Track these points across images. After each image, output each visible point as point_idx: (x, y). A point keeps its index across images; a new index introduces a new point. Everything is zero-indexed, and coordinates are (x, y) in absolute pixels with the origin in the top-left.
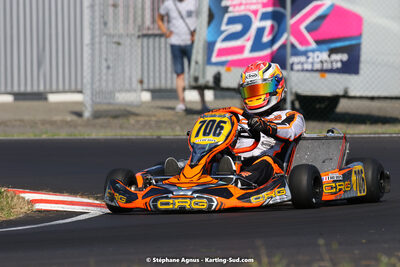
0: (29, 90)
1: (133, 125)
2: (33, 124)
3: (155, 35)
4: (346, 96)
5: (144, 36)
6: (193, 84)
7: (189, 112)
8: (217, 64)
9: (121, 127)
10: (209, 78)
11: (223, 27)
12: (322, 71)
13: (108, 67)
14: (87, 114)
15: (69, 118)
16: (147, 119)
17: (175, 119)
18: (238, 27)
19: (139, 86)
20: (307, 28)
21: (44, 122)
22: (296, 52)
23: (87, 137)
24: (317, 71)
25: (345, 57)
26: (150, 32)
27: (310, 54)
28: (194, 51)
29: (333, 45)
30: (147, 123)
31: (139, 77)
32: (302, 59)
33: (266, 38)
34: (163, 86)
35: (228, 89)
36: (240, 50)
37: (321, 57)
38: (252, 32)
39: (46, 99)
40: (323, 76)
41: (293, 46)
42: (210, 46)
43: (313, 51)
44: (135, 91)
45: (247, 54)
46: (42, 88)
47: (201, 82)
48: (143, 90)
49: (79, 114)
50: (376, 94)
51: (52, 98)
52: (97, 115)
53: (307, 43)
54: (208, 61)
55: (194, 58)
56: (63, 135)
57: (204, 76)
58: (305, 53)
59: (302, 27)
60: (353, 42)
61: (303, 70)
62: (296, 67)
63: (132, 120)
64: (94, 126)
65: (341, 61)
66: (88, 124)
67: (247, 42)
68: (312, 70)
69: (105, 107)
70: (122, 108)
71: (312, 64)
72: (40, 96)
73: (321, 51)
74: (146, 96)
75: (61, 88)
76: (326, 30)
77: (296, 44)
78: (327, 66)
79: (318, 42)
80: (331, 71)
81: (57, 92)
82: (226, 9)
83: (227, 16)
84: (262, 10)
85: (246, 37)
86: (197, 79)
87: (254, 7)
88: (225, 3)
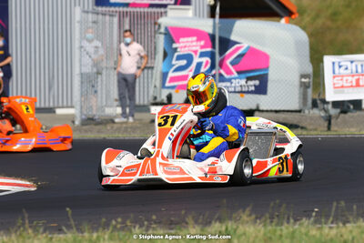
0: (43, 106)
1: (109, 130)
4: (258, 110)
6: (152, 101)
8: (168, 88)
9: (99, 132)
10: (164, 98)
11: (174, 62)
12: (242, 92)
14: (77, 123)
16: (119, 125)
17: (138, 125)
18: (183, 62)
19: (115, 103)
20: (231, 63)
22: (223, 80)
24: (238, 92)
25: (257, 82)
27: (233, 81)
30: (119, 130)
31: (115, 97)
32: (228, 84)
33: (203, 70)
36: (185, 78)
37: (240, 82)
38: (193, 66)
39: (54, 112)
40: (242, 96)
41: (221, 75)
42: (164, 75)
43: (235, 78)
44: (111, 106)
46: (51, 105)
47: (158, 100)
48: (117, 106)
49: (73, 122)
50: (278, 109)
51: (59, 111)
52: (83, 123)
53: (231, 73)
54: (163, 86)
57: (160, 96)
58: (229, 80)
59: (228, 62)
60: (262, 73)
63: (109, 127)
65: (255, 86)
66: (76, 129)
67: (190, 72)
68: (235, 92)
71: (235, 87)
72: (51, 110)
73: (240, 79)
75: (65, 104)
76: (244, 64)
77: (224, 74)
78: (245, 89)
79: (239, 73)
80: (248, 92)
81: (63, 107)
82: (175, 50)
83: (176, 54)
84: (200, 51)
85: (189, 69)
86: (155, 98)
87: (194, 48)
88: (175, 46)
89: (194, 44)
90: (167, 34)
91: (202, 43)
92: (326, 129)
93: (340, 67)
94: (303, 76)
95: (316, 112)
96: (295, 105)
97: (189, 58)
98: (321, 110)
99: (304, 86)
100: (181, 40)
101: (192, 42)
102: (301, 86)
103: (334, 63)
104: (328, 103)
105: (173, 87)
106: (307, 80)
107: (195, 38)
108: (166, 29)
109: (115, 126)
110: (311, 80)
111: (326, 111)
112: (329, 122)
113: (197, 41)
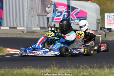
0: (13, 26)
1: (35, 35)
2: (13, 34)
3: (43, 15)
5: (39, 15)
9: (33, 35)
10: (53, 25)
11: (56, 14)
13: (30, 22)
14: (25, 32)
15: (21, 33)
18: (59, 14)
19: (37, 26)
20: (75, 15)
21: (15, 34)
22: (72, 20)
23: (24, 37)
26: (40, 14)
27: (75, 20)
28: (50, 19)
29: (80, 19)
30: (38, 34)
31: (37, 24)
32: (74, 21)
33: (66, 17)
34: (43, 26)
35: (57, 28)
36: (60, 19)
39: (17, 28)
41: (71, 18)
42: (53, 18)
43: (76, 20)
44: (36, 27)
46: (16, 26)
47: (51, 26)
48: (38, 27)
49: (23, 32)
51: (18, 28)
52: (27, 32)
53: (75, 18)
54: (53, 21)
55: (49, 20)
56: (19, 36)
57: (52, 24)
58: (74, 20)
59: (74, 14)
60: (85, 18)
61: (74, 24)
62: (72, 23)
63: (35, 34)
64: (27, 35)
66: (25, 34)
68: (76, 24)
69: (29, 31)
70: (33, 31)
71: (76, 23)
72: (15, 28)
73: (78, 20)
74: (39, 29)
75: (20, 26)
76: (79, 15)
77: (72, 18)
79: (77, 18)
82: (57, 10)
83: (57, 11)
84: (65, 10)
85: (61, 16)
86: (50, 25)
87: (63, 10)
88: (57, 8)
89: (63, 8)
91: (66, 8)
92: (104, 37)
93: (110, 17)
94: (98, 20)
95: (101, 31)
96: (95, 30)
97: (61, 13)
98: (103, 31)
99: (98, 23)
100: (59, 7)
101: (62, 7)
103: (108, 16)
104: (105, 28)
105: (56, 22)
106: (99, 21)
108: (54, 3)
109: (37, 34)
110: (100, 21)
111: (105, 31)
112: (106, 35)
113: (64, 7)
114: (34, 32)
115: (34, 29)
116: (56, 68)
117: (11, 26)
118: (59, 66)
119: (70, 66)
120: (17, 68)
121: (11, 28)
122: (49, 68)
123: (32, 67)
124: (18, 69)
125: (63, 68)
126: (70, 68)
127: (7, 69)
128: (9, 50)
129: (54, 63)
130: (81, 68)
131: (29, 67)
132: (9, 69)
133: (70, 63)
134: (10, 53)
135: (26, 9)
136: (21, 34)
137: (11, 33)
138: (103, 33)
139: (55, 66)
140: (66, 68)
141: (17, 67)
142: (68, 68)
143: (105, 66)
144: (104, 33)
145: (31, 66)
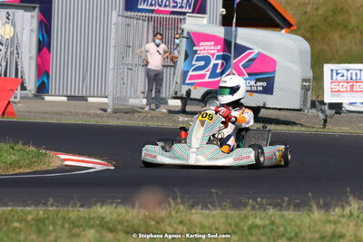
0: (76, 94)
1: (137, 118)
2: (76, 114)
4: (264, 107)
7: (170, 112)
8: (188, 84)
9: (129, 120)
10: (184, 92)
11: (194, 63)
12: (251, 91)
13: (124, 84)
14: (109, 110)
15: (98, 112)
18: (202, 63)
19: (142, 96)
21: (83, 114)
23: (105, 123)
25: (265, 84)
29: (258, 77)
30: (145, 117)
31: (142, 89)
33: (218, 71)
35: (194, 99)
38: (211, 66)
39: (87, 100)
40: (251, 95)
44: (139, 98)
45: (207, 79)
46: (84, 94)
47: (179, 95)
48: (144, 98)
49: (105, 110)
50: (281, 107)
51: (90, 100)
52: (115, 111)
56: (92, 122)
57: (181, 87)
63: (136, 115)
64: (113, 117)
66: (109, 116)
69: (120, 107)
70: (131, 108)
72: (84, 98)
75: (96, 94)
76: (254, 68)
80: (256, 92)
81: (94, 97)
86: (176, 93)
87: (212, 52)
88: (195, 48)
89: (212, 47)
90: (189, 38)
91: (219, 47)
92: (322, 126)
93: (337, 74)
94: (304, 80)
95: (314, 111)
96: (298, 107)
97: (207, 60)
98: (318, 111)
99: (305, 89)
100: (202, 44)
102: (302, 89)
103: (332, 70)
104: (325, 104)
106: (307, 84)
107: (213, 43)
108: (188, 33)
109: (142, 115)
110: (311, 84)
111: (323, 111)
112: (325, 121)
113: (215, 45)
114: (132, 111)
115: (133, 102)
116: (182, 207)
117: (73, 94)
118: (191, 201)
119: (219, 203)
120: (78, 204)
121: (70, 98)
122: (163, 206)
123: (120, 203)
124: (82, 206)
125: (200, 207)
126: (220, 206)
127: (52, 205)
128: (63, 156)
129: (178, 194)
130: (249, 208)
131: (112, 203)
132: (57, 206)
133: (220, 193)
134: (66, 165)
135: (112, 49)
136: (97, 115)
137: (71, 112)
138: (318, 116)
139: (179, 200)
140: (210, 206)
141: (79, 200)
142: (215, 207)
143: (313, 202)
144: (322, 116)
145: (119, 201)
